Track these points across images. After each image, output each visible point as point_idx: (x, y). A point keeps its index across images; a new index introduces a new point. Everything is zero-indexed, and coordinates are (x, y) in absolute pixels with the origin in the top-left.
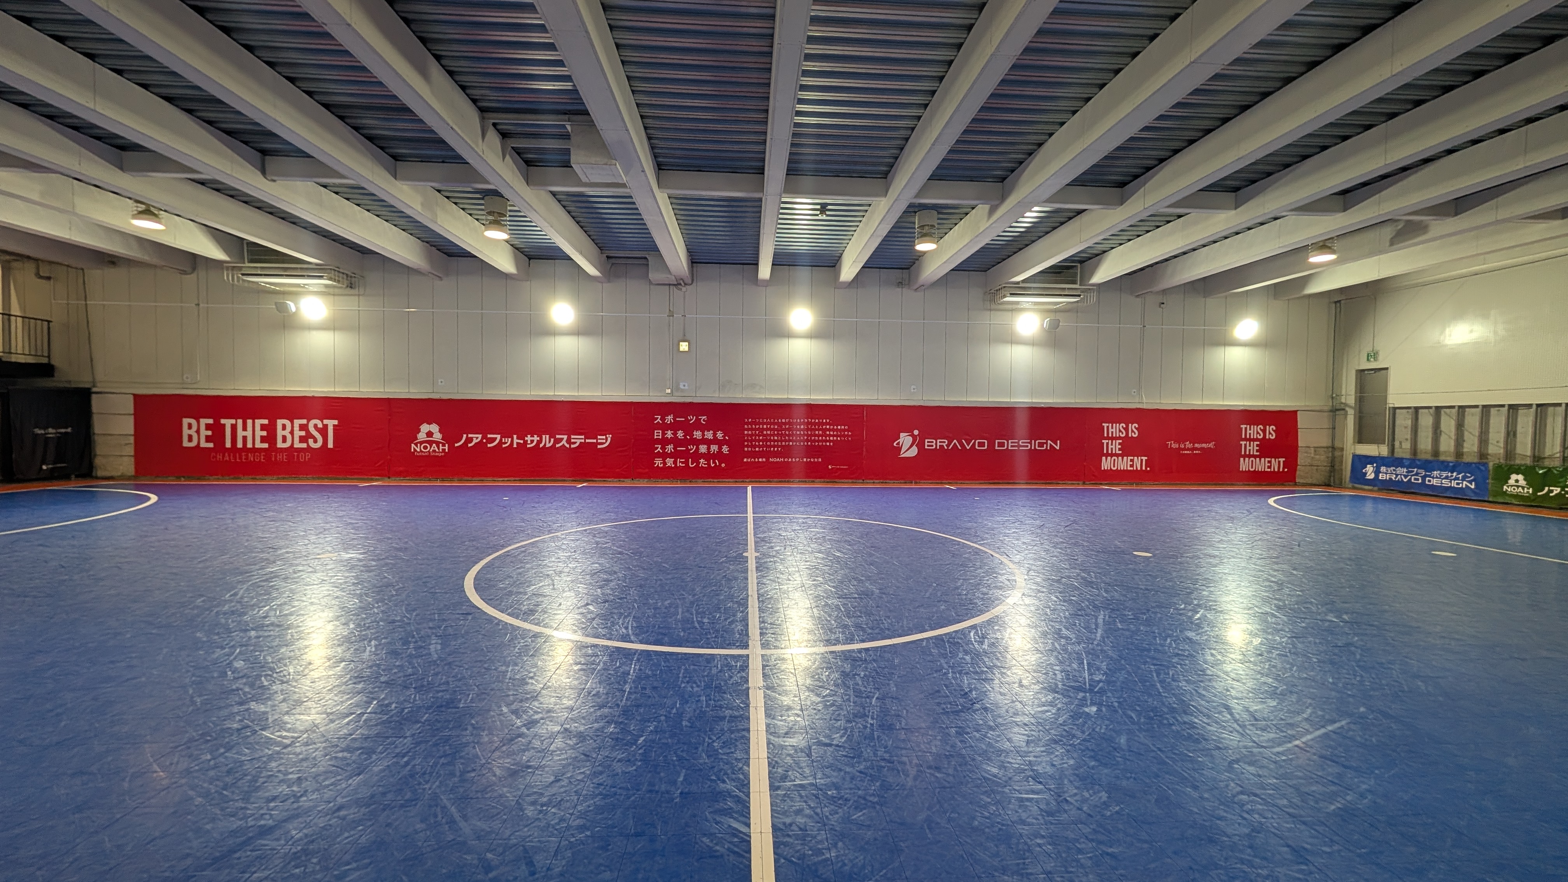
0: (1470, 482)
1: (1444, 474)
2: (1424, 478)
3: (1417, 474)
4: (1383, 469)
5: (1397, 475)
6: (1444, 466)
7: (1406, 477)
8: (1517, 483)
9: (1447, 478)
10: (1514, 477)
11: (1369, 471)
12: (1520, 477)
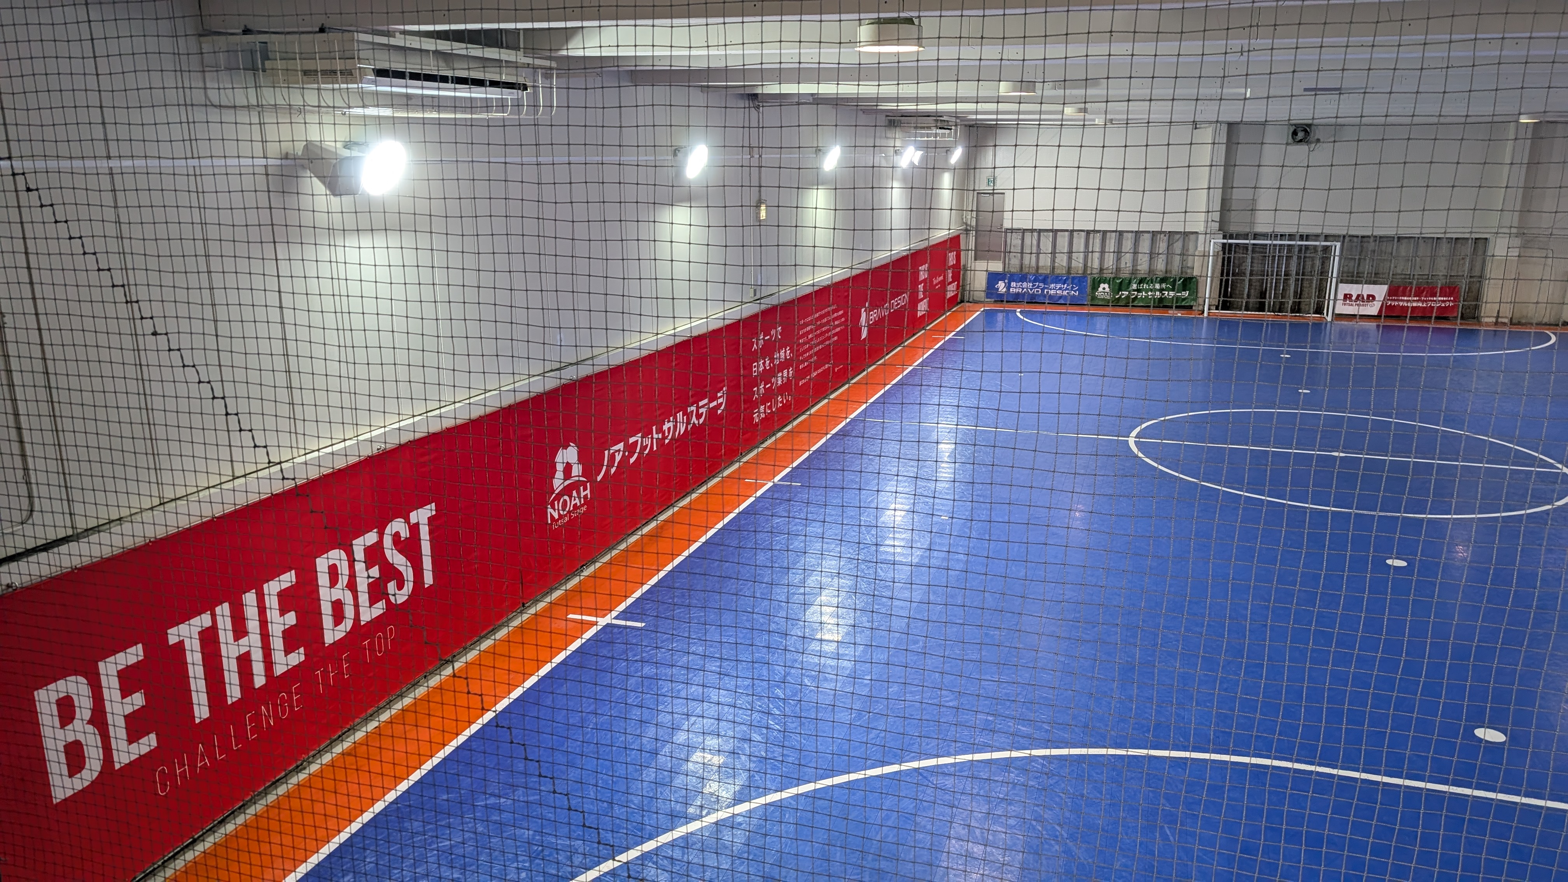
0: (1075, 291)
1: (1058, 286)
2: (1043, 290)
3: (1038, 287)
4: (1013, 284)
5: (1023, 289)
6: (1057, 279)
7: (1031, 290)
8: (1104, 288)
9: (1060, 289)
10: (1102, 286)
11: (1001, 286)
12: (1106, 286)
